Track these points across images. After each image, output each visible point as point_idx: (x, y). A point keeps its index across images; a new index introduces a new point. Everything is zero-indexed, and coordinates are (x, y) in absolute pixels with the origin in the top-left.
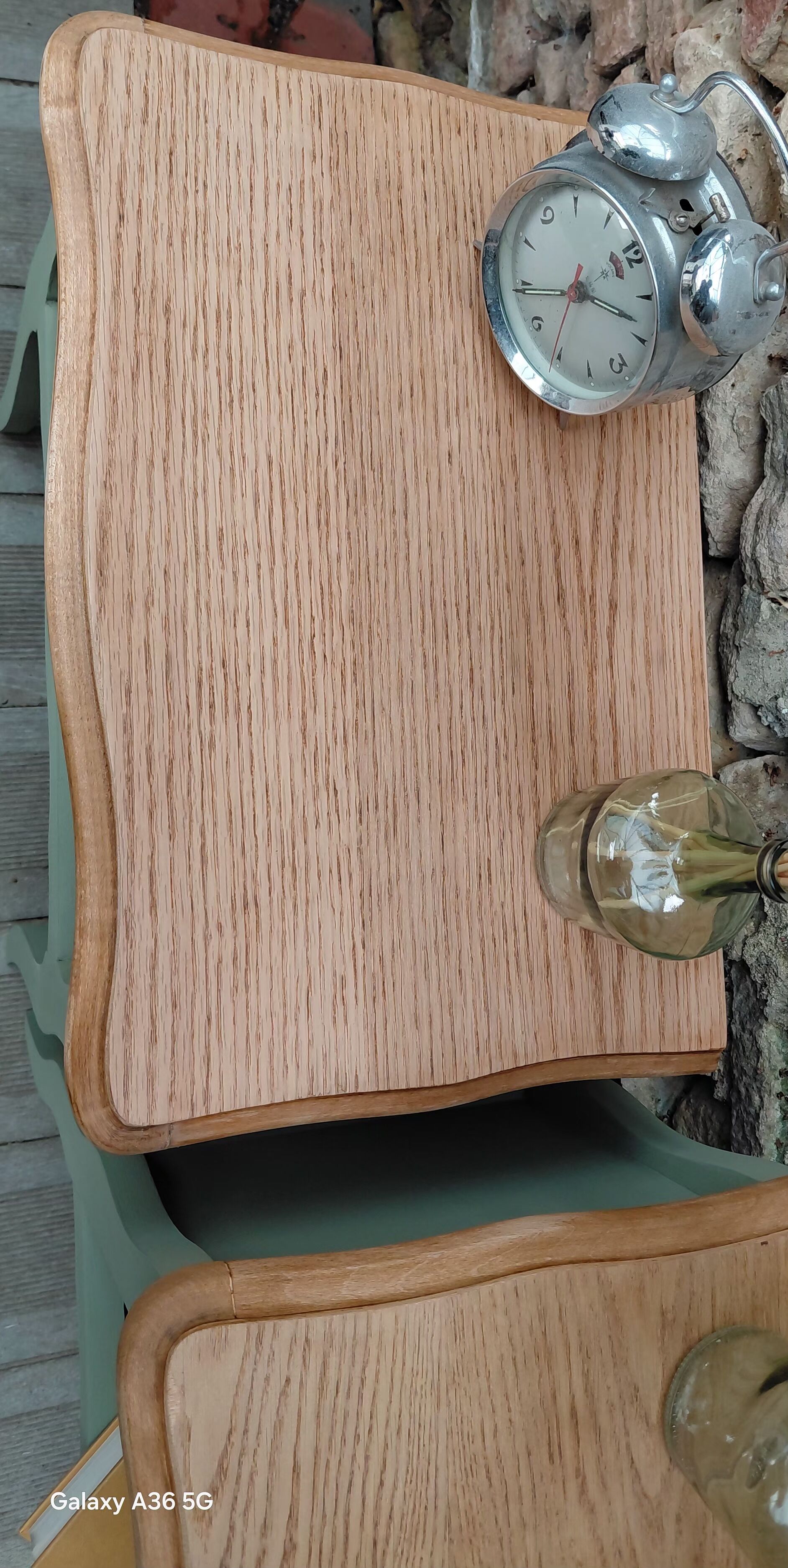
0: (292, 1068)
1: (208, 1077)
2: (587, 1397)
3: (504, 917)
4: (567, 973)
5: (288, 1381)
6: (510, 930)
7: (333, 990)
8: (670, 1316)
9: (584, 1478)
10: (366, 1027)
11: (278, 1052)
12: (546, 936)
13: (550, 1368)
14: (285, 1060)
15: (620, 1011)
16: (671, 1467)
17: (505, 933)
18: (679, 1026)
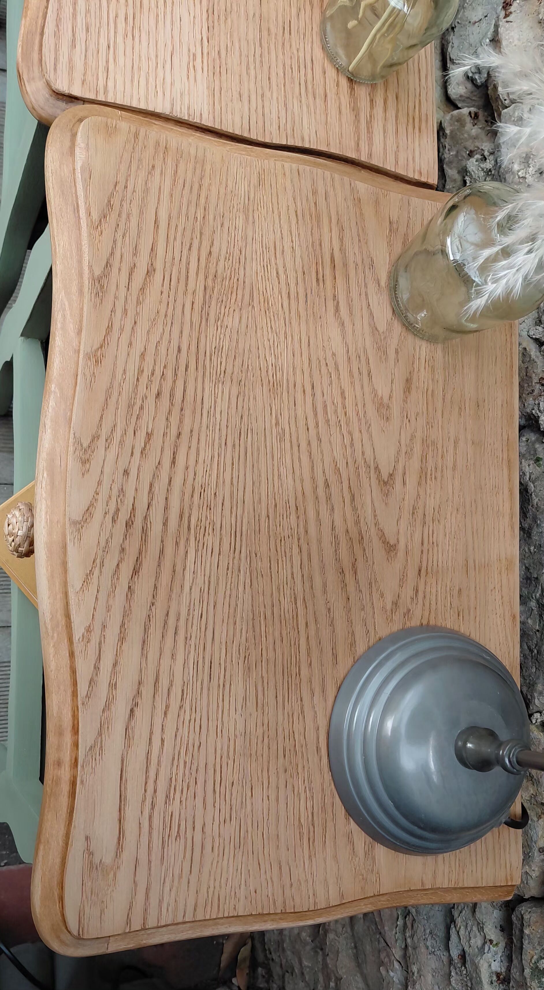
0: (160, 94)
1: (107, 78)
2: (341, 253)
3: (298, 57)
4: (338, 105)
5: (153, 167)
6: (302, 67)
7: (188, 59)
8: (395, 226)
9: (338, 302)
10: (208, 88)
11: (152, 80)
12: (325, 78)
13: (319, 226)
14: (156, 87)
15: (370, 139)
16: (393, 318)
17: (299, 67)
18: (408, 160)
